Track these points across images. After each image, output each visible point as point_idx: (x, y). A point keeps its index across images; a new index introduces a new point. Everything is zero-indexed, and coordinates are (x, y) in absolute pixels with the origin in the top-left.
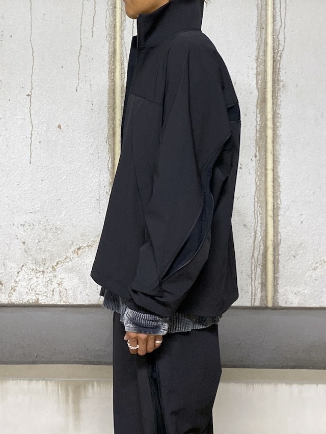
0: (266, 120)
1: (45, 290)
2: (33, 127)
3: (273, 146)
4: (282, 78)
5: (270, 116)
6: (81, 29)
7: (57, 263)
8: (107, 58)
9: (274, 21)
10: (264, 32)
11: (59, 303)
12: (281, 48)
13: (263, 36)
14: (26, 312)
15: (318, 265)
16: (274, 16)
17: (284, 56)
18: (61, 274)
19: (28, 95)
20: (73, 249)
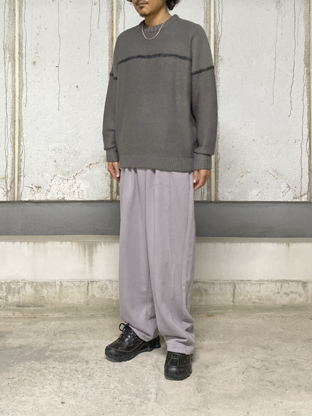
1: (69, 191)
2: (60, 87)
4: (220, 55)
6: (91, 24)
7: (77, 174)
8: (108, 43)
9: (215, 18)
10: (208, 25)
11: (77, 200)
12: (219, 35)
13: (208, 28)
14: (57, 205)
15: (244, 174)
16: (215, 15)
17: (221, 40)
18: (79, 181)
19: (57, 67)
20: (86, 165)
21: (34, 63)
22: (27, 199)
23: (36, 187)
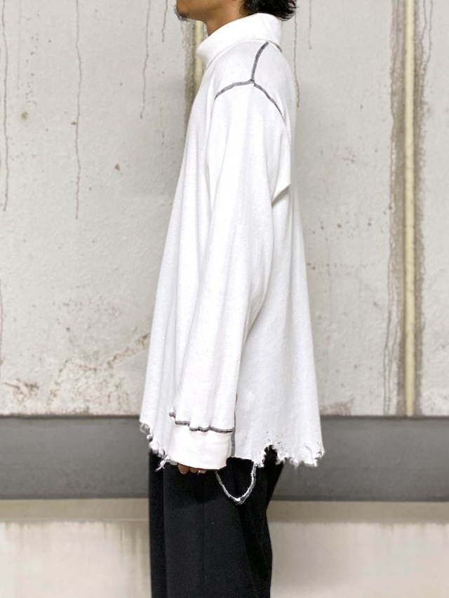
0: (404, 157)
1: (98, 394)
2: (80, 168)
3: (415, 195)
4: (426, 100)
5: (409, 151)
6: (147, 32)
7: (115, 358)
8: (183, 72)
9: (416, 20)
10: (401, 35)
11: (117, 413)
12: (425, 57)
13: (401, 41)
14: (73, 425)
16: (416, 14)
17: (428, 69)
18: (120, 372)
19: (74, 123)
20: (136, 337)
21: (24, 116)
22: (6, 412)
23: (26, 385)
